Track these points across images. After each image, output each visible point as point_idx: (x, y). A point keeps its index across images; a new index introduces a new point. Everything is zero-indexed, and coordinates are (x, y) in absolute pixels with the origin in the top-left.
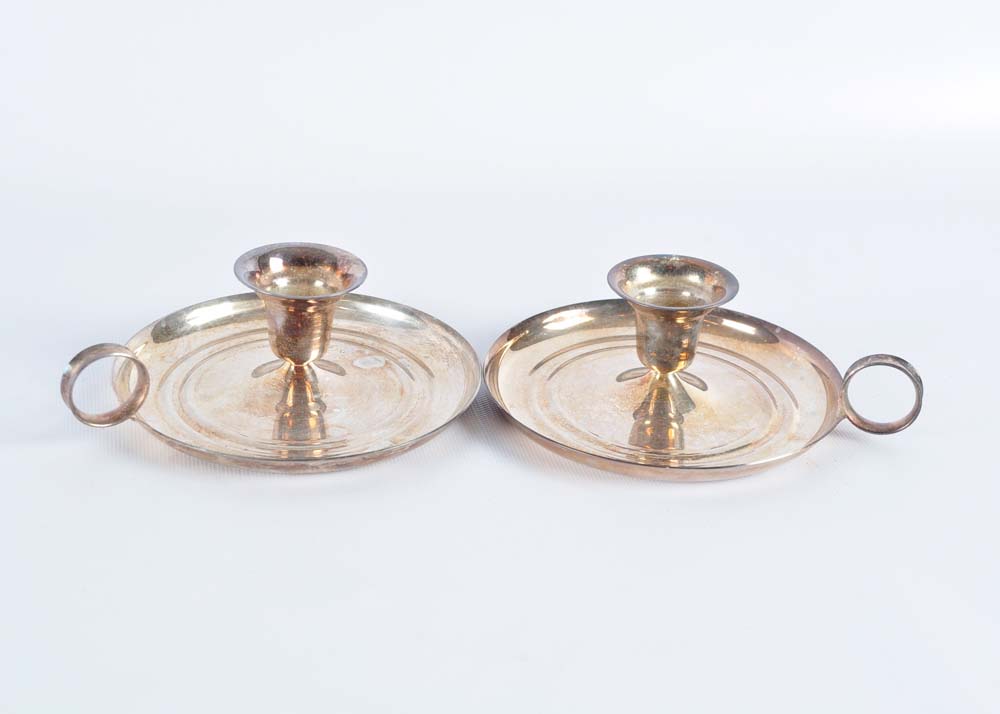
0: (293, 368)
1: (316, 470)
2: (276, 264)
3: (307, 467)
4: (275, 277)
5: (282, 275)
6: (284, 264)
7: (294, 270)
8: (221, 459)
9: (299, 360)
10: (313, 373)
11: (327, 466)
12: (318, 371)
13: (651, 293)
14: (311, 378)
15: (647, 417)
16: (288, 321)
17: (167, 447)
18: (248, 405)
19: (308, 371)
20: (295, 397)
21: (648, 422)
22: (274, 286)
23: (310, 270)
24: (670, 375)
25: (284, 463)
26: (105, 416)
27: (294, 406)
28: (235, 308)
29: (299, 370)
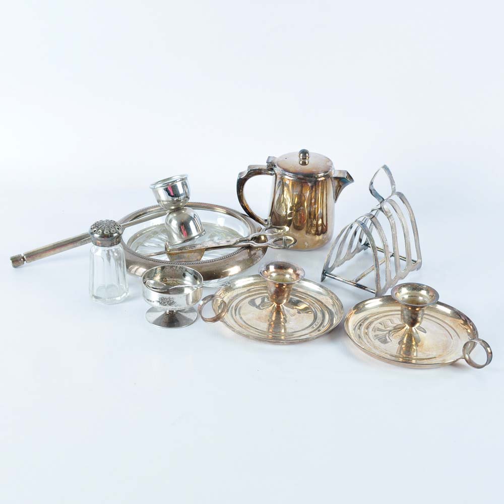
0: (276, 306)
1: (283, 344)
2: (272, 268)
3: (280, 342)
4: (272, 273)
5: (274, 272)
6: (275, 268)
7: (279, 270)
8: (250, 337)
9: (279, 303)
10: (283, 308)
11: (287, 342)
12: (285, 307)
13: (406, 297)
14: (282, 310)
15: (403, 344)
16: (276, 290)
17: (232, 332)
18: (259, 318)
19: (281, 308)
20: (276, 316)
21: (403, 346)
22: (271, 276)
23: (285, 271)
24: (413, 328)
25: (270, 340)
26: (211, 319)
27: (276, 320)
28: (254, 280)
29: (278, 307)
